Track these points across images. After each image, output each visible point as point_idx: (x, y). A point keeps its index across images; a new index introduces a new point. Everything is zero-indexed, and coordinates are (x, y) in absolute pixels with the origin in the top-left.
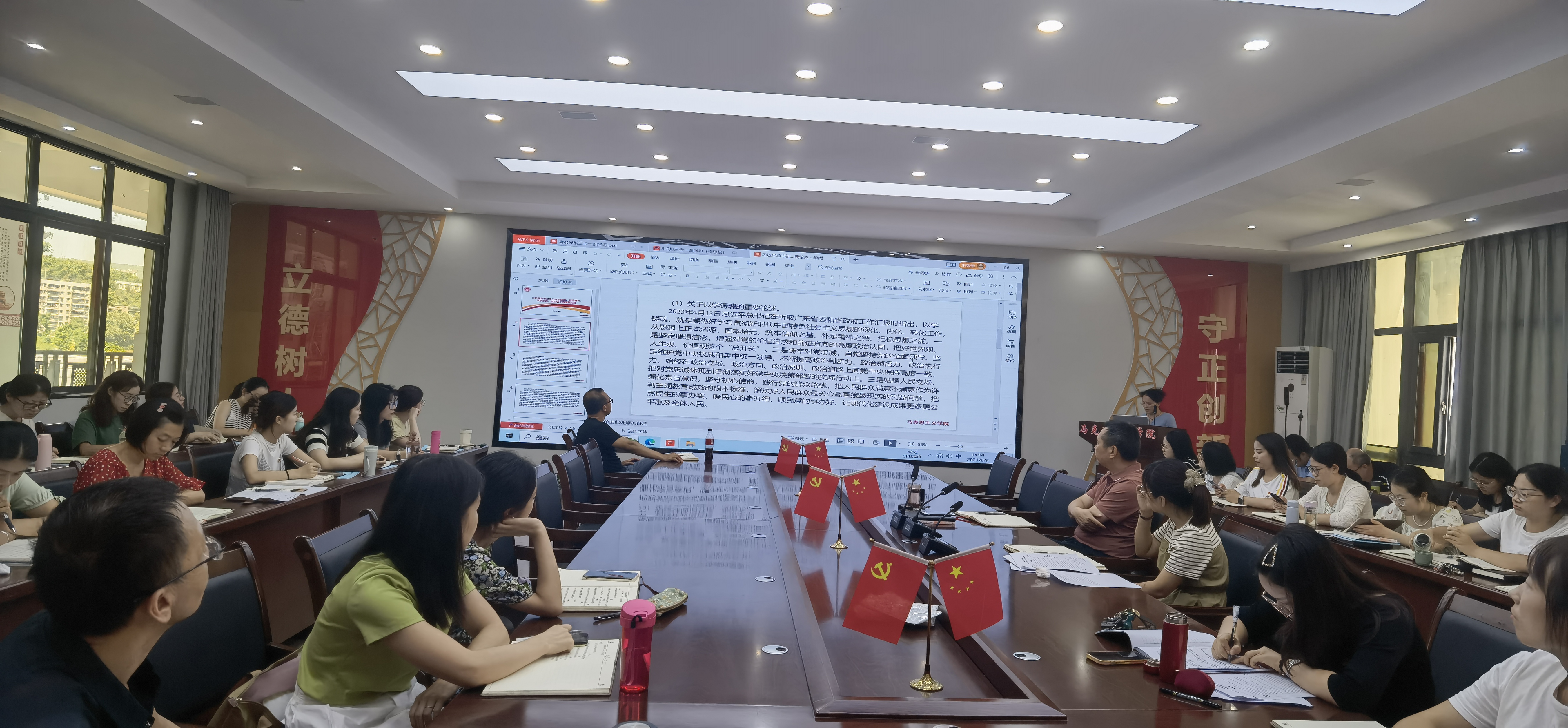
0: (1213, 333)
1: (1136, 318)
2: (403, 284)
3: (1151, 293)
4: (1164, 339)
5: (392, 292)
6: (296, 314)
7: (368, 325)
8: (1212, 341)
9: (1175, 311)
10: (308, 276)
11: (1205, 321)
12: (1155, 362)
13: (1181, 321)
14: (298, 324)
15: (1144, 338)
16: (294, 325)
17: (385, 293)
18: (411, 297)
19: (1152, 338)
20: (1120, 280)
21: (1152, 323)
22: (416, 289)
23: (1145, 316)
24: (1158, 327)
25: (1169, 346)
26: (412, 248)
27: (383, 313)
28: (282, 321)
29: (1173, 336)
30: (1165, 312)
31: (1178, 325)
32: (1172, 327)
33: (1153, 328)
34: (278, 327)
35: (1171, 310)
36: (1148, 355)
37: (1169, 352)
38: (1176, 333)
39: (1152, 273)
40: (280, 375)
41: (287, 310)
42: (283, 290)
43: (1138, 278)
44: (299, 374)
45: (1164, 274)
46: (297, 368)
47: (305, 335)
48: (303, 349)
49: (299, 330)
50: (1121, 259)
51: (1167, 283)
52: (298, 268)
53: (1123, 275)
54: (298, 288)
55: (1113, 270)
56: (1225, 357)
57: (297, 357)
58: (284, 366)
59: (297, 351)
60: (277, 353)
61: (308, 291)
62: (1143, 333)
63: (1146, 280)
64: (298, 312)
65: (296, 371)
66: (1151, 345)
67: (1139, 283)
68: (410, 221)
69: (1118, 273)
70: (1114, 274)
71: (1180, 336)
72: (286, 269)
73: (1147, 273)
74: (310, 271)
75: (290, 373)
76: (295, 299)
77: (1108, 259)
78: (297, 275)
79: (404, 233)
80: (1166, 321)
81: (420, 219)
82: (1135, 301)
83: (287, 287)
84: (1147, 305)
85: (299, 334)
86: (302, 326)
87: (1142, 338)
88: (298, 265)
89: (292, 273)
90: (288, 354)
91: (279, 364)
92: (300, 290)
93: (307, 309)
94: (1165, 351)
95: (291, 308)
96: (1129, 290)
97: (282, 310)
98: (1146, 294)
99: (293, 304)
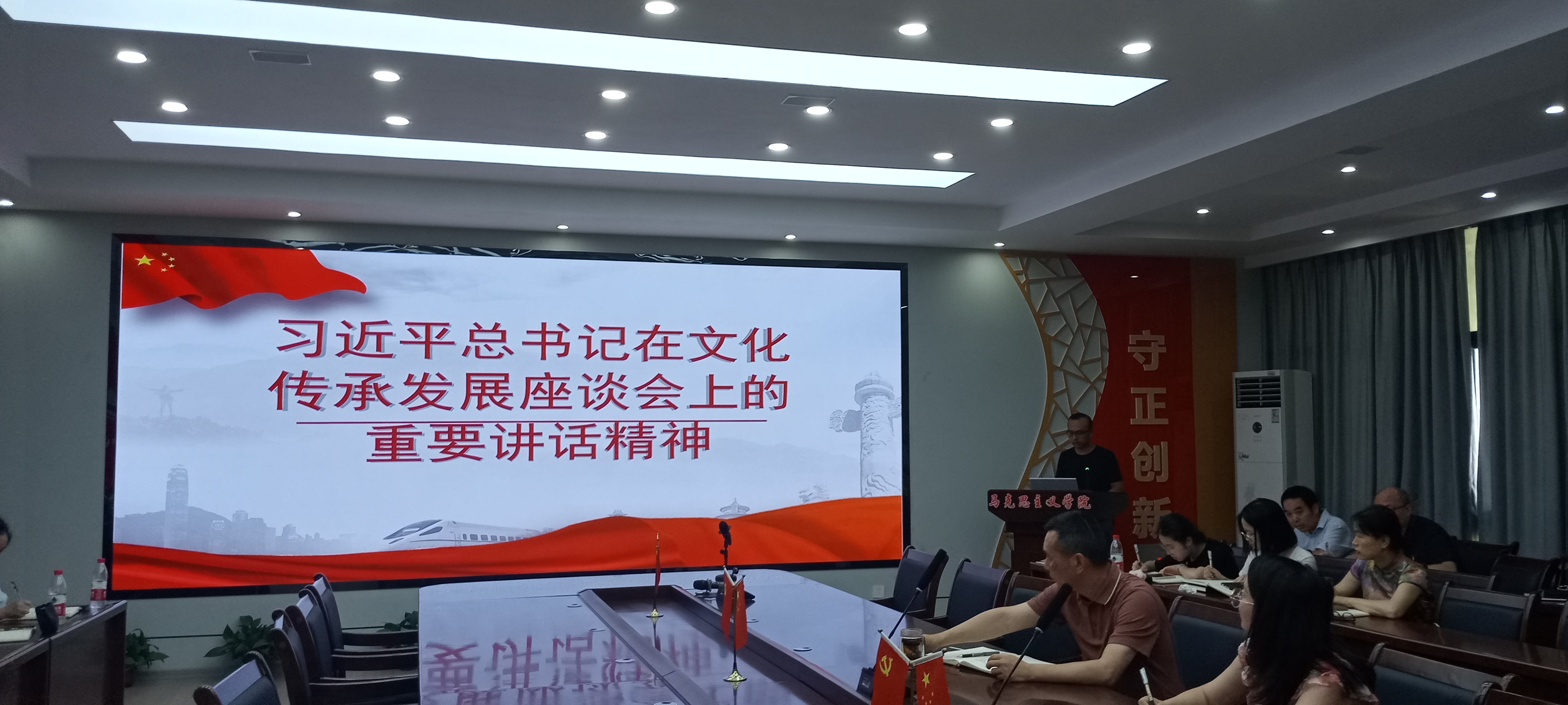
0: (1147, 357)
1: (1047, 341)
3: (1068, 307)
4: (1086, 369)
8: (1146, 368)
9: (1098, 329)
11: (1137, 341)
13: (1106, 343)
15: (1062, 369)
19: (1070, 367)
20: (1026, 288)
21: (1070, 348)
23: (1061, 339)
24: (1078, 355)
25: (1093, 377)
29: (1097, 364)
30: (1086, 331)
31: (1103, 349)
32: (1096, 350)
33: (1073, 355)
35: (1094, 328)
36: (1066, 391)
37: (1093, 386)
38: (1100, 359)
39: (1068, 277)
43: (1050, 287)
45: (1082, 279)
50: (1026, 260)
51: (1086, 291)
53: (1030, 282)
55: (1015, 275)
56: (1164, 390)
62: (1058, 362)
63: (1060, 288)
66: (1069, 377)
67: (1051, 293)
69: (1023, 278)
70: (1018, 281)
71: (1106, 363)
73: (1059, 278)
77: (1009, 260)
80: (1087, 344)
82: (1046, 318)
84: (1062, 322)
87: (1058, 369)
94: (1087, 386)
96: (1037, 302)
98: (1059, 306)
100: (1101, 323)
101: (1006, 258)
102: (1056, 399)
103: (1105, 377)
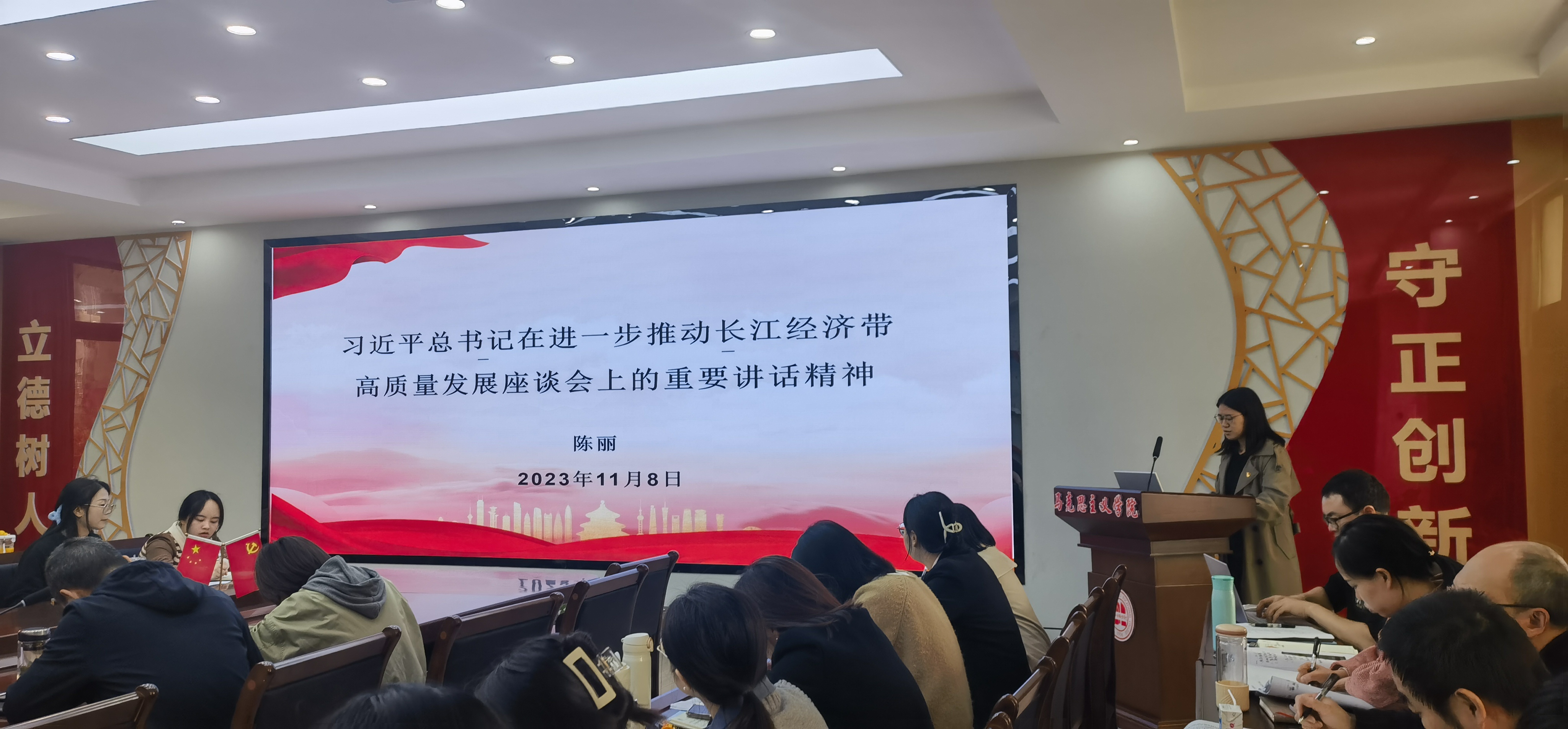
0: (1426, 288)
1: (1234, 273)
2: (148, 334)
3: (1270, 219)
4: (1304, 310)
5: (138, 347)
6: (34, 388)
7: (113, 398)
8: (1423, 302)
9: (1328, 249)
10: (47, 335)
11: (1405, 261)
12: (1283, 359)
13: (1342, 268)
14: (38, 403)
15: (1259, 312)
16: (34, 406)
17: (130, 351)
18: (160, 351)
19: (1274, 308)
20: (1196, 199)
21: (1273, 279)
22: (164, 341)
23: (1258, 267)
24: (1288, 289)
25: (1316, 323)
26: (156, 283)
27: (129, 379)
28: (22, 401)
29: (1328, 303)
30: (1305, 254)
31: (1336, 277)
32: (1322, 280)
33: (1279, 290)
34: (16, 409)
35: (1317, 247)
36: (1269, 344)
37: (1317, 335)
38: (1333, 296)
39: (1270, 175)
40: (22, 475)
41: (26, 386)
42: (21, 358)
43: (1236, 192)
44: (42, 472)
45: (1297, 176)
46: (39, 464)
47: (46, 418)
48: (45, 437)
49: (38, 412)
50: (1195, 158)
51: (1304, 192)
52: (35, 327)
53: (1204, 189)
54: (38, 355)
55: (1181, 182)
56: (1454, 337)
57: (39, 449)
58: (26, 463)
59: (39, 440)
60: (18, 445)
61: (48, 357)
62: (1253, 302)
63: (1254, 193)
64: (38, 387)
65: (39, 469)
66: (1275, 325)
67: (1239, 201)
68: (153, 246)
69: (1192, 186)
70: (1185, 191)
71: (1343, 299)
72: (22, 330)
73: (1254, 178)
74: (48, 329)
75: (33, 473)
76: (33, 369)
77: (1172, 162)
78: (35, 338)
79: (146, 264)
80: (1306, 273)
81: (163, 241)
82: (1232, 238)
83: (25, 353)
84: (1260, 244)
85: (40, 416)
86: (42, 406)
87: (1253, 311)
88: (35, 323)
89: (29, 334)
90: (30, 445)
91: (20, 460)
92: (39, 356)
93: (48, 381)
94: (1306, 335)
95: (30, 382)
96: (1217, 219)
97: (20, 387)
98: (1254, 219)
99: (32, 377)
100: (1333, 238)
101: (1168, 161)
102: (1253, 357)
103: (1341, 320)
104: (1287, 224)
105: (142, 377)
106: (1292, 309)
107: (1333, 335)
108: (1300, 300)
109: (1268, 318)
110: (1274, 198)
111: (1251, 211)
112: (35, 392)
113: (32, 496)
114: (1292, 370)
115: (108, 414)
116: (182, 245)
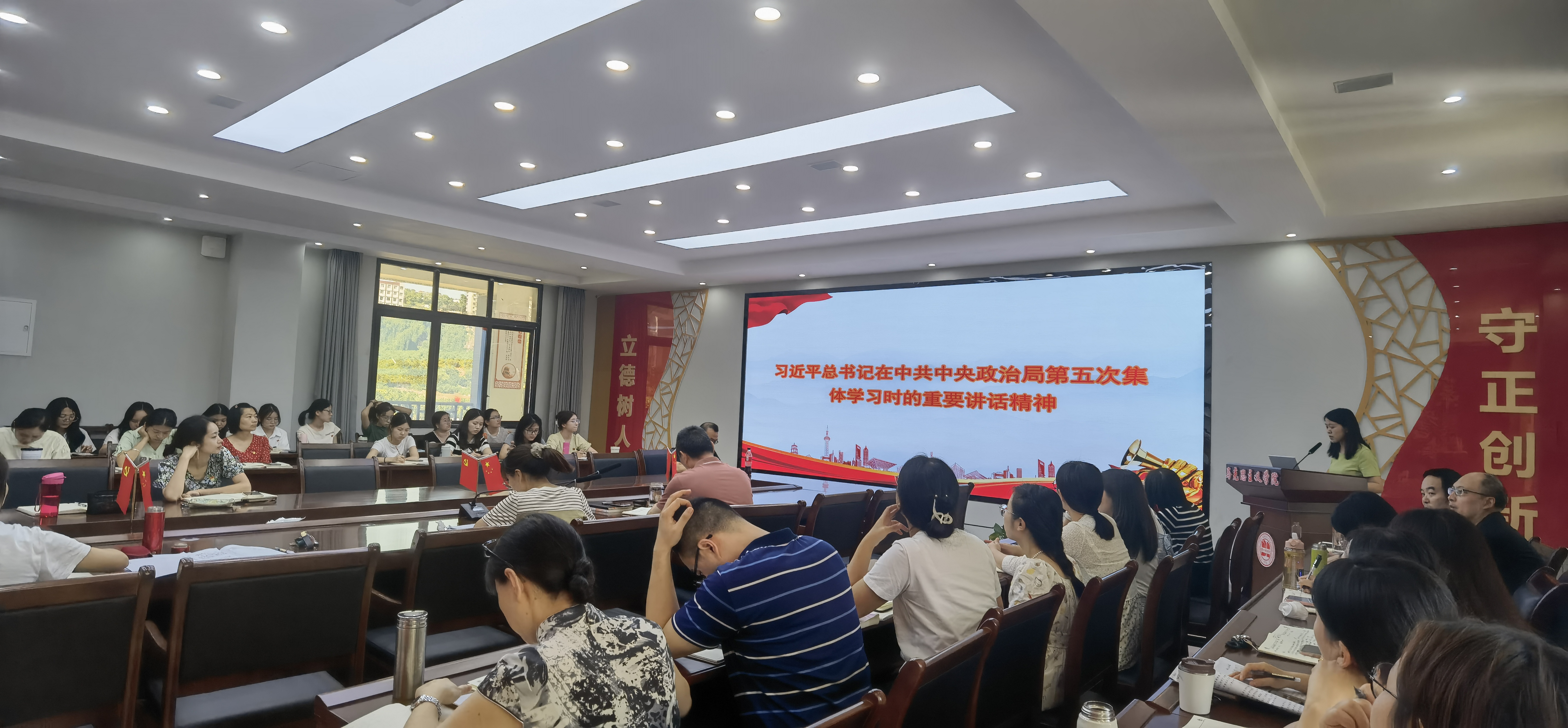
0: (1509, 339)
1: (1367, 325)
2: (685, 344)
3: (1394, 290)
4: (1418, 352)
5: (679, 350)
6: (628, 371)
7: (666, 378)
8: (1506, 349)
9: (1436, 310)
10: (634, 343)
11: (1493, 320)
12: (1402, 385)
13: (1446, 324)
14: (629, 378)
15: (1385, 352)
16: (627, 380)
17: (675, 353)
18: (689, 354)
19: (1395, 350)
20: (1341, 276)
21: (1396, 331)
22: (692, 347)
23: (1384, 322)
24: (1407, 336)
25: (1427, 361)
26: (690, 317)
27: (674, 367)
28: (621, 377)
29: (1434, 349)
30: (1419, 314)
31: (1442, 330)
32: (1431, 332)
33: (1400, 338)
34: (618, 381)
35: (1429, 309)
36: (1391, 375)
37: (1427, 370)
38: (1439, 343)
39: (1393, 258)
40: (619, 415)
41: (624, 369)
42: (622, 354)
43: (1369, 271)
44: (629, 415)
45: (1413, 260)
46: (628, 410)
47: (632, 386)
48: (631, 396)
49: (629, 383)
50: (1340, 247)
51: (1419, 271)
52: (629, 338)
53: (1345, 268)
54: (629, 353)
55: (1329, 262)
56: (1531, 375)
57: (628, 402)
58: (622, 409)
59: (629, 398)
60: (618, 400)
61: (635, 354)
62: (1381, 345)
63: (1382, 271)
64: (629, 370)
65: (628, 413)
66: (1395, 361)
67: (1371, 276)
68: (689, 297)
69: (1337, 265)
70: (1332, 269)
71: (1446, 346)
72: (623, 340)
73: (1382, 260)
74: (636, 340)
75: (625, 414)
76: (628, 361)
77: (1322, 248)
78: (629, 344)
79: (685, 306)
80: (1419, 326)
81: (694, 294)
82: (1366, 301)
83: (624, 352)
84: (1386, 305)
85: (630, 385)
86: (631, 380)
87: (1380, 352)
88: (629, 336)
89: (626, 342)
90: (624, 400)
91: (619, 408)
92: (631, 354)
93: (635, 367)
94: (1419, 369)
95: (626, 367)
96: (1355, 287)
97: (621, 369)
98: (1383, 290)
99: (627, 365)
100: (1439, 303)
101: (1318, 247)
102: (1378, 383)
103: (1444, 360)
104: (1406, 292)
105: (679, 366)
106: (1408, 351)
107: (1438, 371)
108: (1415, 345)
109: (1391, 357)
110: (1397, 275)
111: (1380, 283)
112: (628, 372)
113: (624, 427)
114: (1408, 394)
115: (662, 386)
116: (703, 296)
